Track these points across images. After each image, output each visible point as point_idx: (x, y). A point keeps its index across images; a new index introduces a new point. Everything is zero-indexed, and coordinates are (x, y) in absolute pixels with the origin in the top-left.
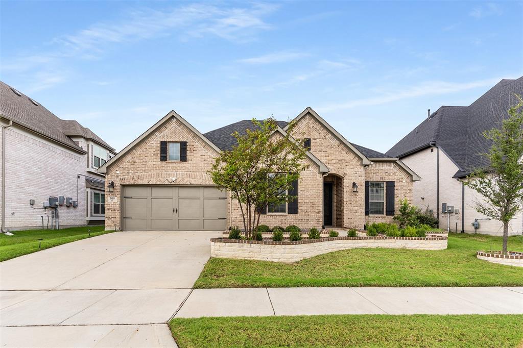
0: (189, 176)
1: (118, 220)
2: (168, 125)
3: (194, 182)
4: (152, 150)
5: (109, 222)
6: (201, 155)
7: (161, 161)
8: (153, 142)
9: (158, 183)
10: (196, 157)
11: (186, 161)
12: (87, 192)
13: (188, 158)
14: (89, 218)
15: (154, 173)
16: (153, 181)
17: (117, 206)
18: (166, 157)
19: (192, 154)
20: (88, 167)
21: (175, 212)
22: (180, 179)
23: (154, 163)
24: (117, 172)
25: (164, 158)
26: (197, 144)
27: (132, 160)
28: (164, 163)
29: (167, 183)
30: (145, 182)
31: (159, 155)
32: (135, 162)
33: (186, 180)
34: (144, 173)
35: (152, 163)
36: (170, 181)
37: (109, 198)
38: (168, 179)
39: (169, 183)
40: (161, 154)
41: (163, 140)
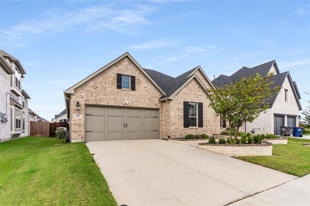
0: (137, 101)
1: (83, 133)
2: (122, 63)
3: (140, 106)
4: (111, 79)
5: (75, 135)
6: (144, 87)
7: (117, 88)
8: (111, 73)
9: (115, 105)
10: (141, 88)
11: (135, 90)
12: (11, 109)
13: (136, 88)
14: (14, 132)
15: (112, 97)
16: (112, 103)
17: (83, 122)
18: (121, 86)
19: (138, 85)
20: (11, 86)
21: (125, 127)
22: (131, 103)
23: (112, 89)
24: (82, 94)
25: (119, 87)
26: (141, 79)
27: (95, 85)
28: (119, 90)
29: (121, 105)
30: (105, 103)
31: (116, 84)
32: (97, 87)
33: (135, 103)
34: (104, 96)
35: (110, 89)
36: (124, 104)
37: (75, 115)
38: (122, 102)
39: (123, 106)
40: (117, 83)
41: (119, 73)
